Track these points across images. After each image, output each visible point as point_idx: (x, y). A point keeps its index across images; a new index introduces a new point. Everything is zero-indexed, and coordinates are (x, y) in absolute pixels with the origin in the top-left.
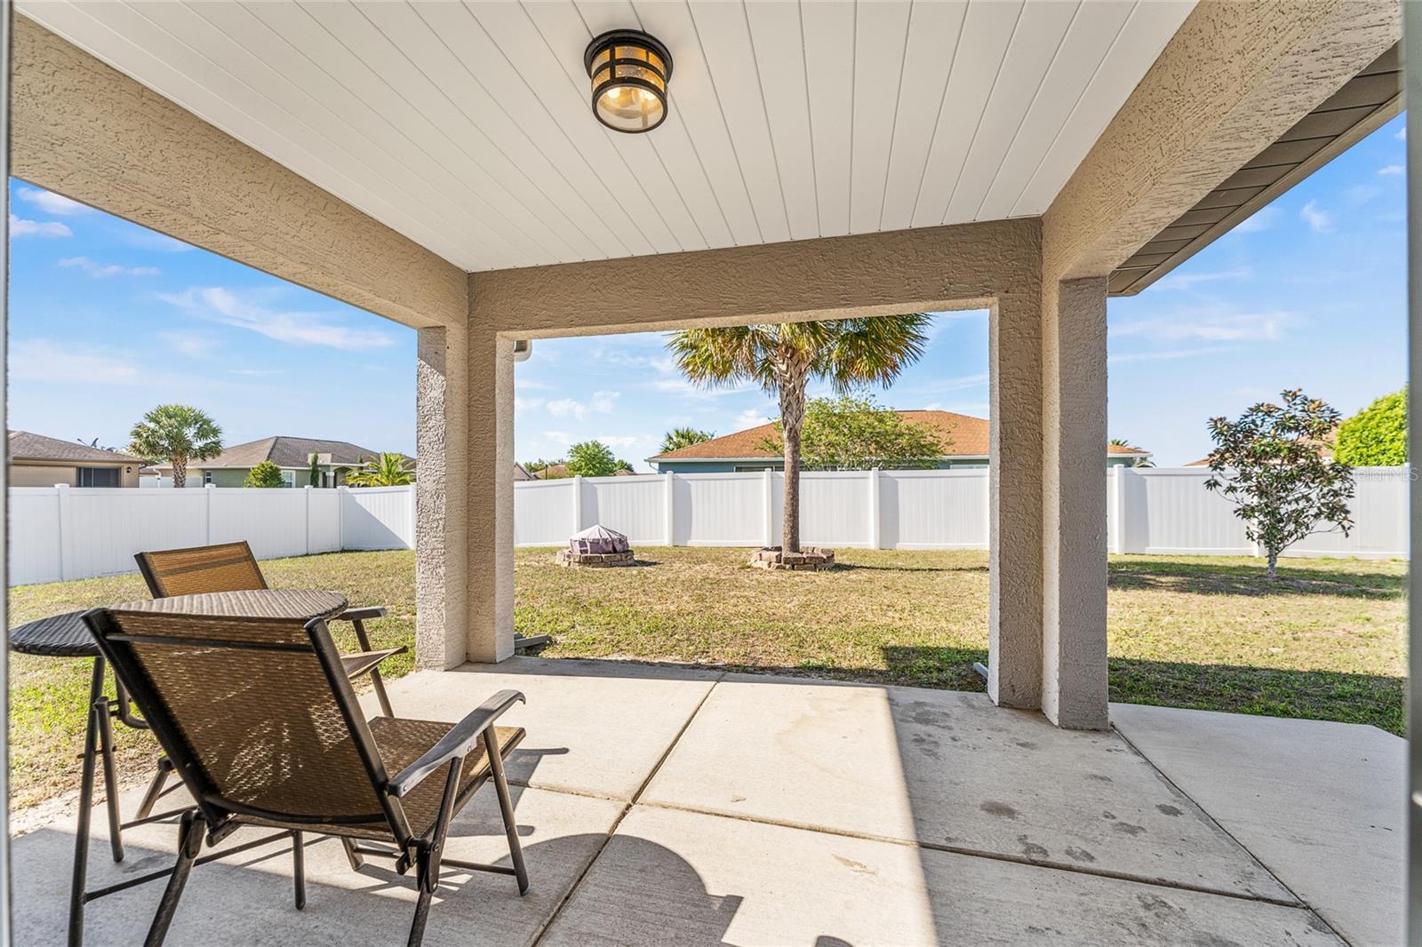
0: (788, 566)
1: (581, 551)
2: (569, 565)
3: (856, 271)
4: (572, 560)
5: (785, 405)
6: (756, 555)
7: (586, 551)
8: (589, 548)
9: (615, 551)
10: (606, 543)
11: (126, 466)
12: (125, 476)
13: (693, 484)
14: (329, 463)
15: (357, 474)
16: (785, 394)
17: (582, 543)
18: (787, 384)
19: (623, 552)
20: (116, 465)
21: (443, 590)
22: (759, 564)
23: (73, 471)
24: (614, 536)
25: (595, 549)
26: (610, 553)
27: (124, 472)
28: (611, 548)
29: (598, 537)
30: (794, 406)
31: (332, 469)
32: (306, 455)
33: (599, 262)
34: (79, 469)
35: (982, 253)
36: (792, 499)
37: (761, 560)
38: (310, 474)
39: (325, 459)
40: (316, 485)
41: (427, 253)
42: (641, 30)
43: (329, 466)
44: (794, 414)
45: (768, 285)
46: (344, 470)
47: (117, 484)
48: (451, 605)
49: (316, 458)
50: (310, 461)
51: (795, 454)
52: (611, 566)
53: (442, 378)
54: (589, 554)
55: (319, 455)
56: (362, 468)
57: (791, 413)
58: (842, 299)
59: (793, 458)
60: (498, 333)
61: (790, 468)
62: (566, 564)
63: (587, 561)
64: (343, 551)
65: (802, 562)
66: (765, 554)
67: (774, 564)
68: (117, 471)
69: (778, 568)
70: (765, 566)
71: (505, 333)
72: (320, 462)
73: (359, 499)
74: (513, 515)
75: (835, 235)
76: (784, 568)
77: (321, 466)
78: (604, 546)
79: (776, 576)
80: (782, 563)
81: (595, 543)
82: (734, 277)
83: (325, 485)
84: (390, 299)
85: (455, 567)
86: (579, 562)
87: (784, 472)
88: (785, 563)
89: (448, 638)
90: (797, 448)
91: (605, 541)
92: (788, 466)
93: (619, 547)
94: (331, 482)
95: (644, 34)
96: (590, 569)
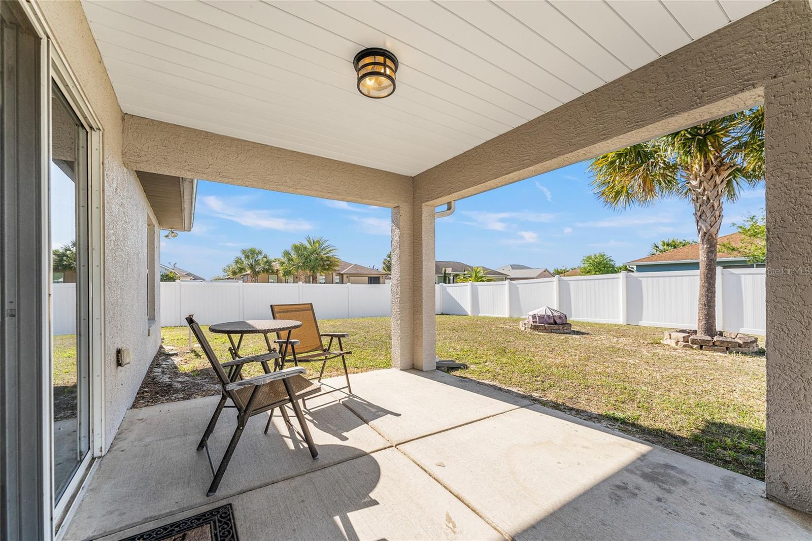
0: (695, 346)
1: (534, 322)
2: (525, 329)
3: (614, 109)
4: (527, 326)
5: (699, 214)
6: (666, 334)
7: (536, 322)
8: (538, 320)
9: (555, 323)
10: (549, 318)
11: (381, 276)
12: (381, 280)
13: (644, 280)
14: (450, 272)
15: (462, 278)
16: (698, 205)
17: (534, 317)
18: (701, 197)
19: (561, 325)
20: (378, 276)
21: (399, 332)
22: (668, 342)
23: (367, 278)
24: (555, 314)
25: (541, 321)
26: (552, 324)
27: (381, 278)
28: (552, 321)
29: (544, 314)
30: (709, 214)
31: (452, 275)
32: (442, 269)
33: (461, 155)
34: (369, 277)
35: (742, 49)
36: (707, 291)
37: (670, 339)
38: (443, 278)
39: (449, 271)
40: (446, 283)
41: (388, 174)
42: (365, 48)
43: (450, 274)
44: (708, 220)
45: (549, 140)
46: (457, 275)
47: (379, 283)
48: (403, 339)
49: (445, 270)
50: (443, 272)
51: (710, 254)
52: (551, 332)
53: (399, 230)
54: (538, 324)
55: (447, 269)
56: (465, 274)
57: (705, 221)
58: (602, 135)
59: (708, 257)
60: (423, 204)
61: (705, 266)
62: (523, 329)
63: (535, 328)
64: (442, 314)
65: (711, 344)
66: (674, 335)
67: (682, 343)
68: (379, 278)
69: (684, 346)
70: (673, 344)
71: (426, 203)
72: (447, 272)
73: (448, 289)
74: (435, 297)
75: (595, 89)
76: (692, 348)
77: (447, 274)
78: (547, 319)
79: (681, 352)
80: (690, 343)
81: (541, 317)
82: (528, 141)
83: (449, 283)
84: (369, 199)
85: (406, 321)
86: (531, 328)
87: (699, 271)
88: (692, 343)
89: (402, 355)
90: (713, 249)
91: (549, 317)
92: (702, 265)
93: (558, 321)
94: (452, 281)
95: (368, 49)
96: (536, 332)
